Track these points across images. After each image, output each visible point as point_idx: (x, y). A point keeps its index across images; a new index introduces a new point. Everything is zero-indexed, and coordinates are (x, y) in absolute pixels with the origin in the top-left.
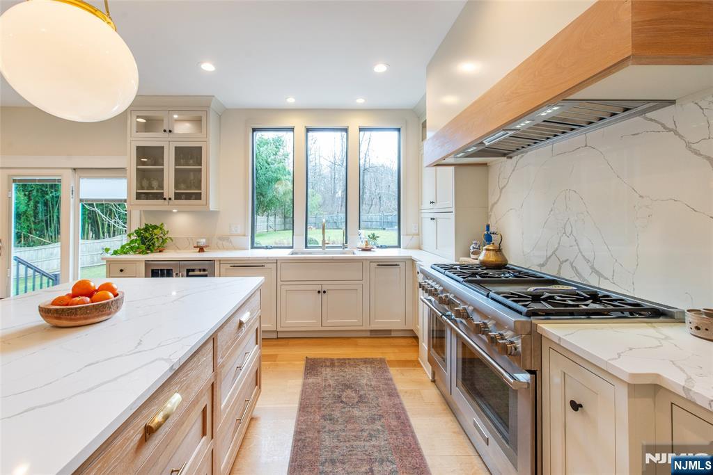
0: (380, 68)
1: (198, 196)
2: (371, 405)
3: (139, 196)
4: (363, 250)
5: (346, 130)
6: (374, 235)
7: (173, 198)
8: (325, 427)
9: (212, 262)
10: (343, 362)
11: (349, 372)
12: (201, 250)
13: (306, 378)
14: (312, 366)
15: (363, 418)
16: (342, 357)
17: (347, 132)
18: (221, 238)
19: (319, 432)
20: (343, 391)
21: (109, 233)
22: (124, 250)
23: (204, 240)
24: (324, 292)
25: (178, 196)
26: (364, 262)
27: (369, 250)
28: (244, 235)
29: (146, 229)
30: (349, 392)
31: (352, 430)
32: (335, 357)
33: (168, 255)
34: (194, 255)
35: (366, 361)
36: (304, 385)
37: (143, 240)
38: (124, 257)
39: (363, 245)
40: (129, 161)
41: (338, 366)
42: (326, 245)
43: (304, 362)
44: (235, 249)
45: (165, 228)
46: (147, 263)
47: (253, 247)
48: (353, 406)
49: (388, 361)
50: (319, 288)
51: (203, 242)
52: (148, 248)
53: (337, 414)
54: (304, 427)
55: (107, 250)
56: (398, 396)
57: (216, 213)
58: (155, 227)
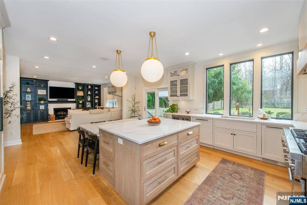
0: (264, 30)
1: (187, 95)
2: (245, 182)
3: (171, 96)
4: (262, 119)
5: (253, 60)
6: (269, 112)
7: (180, 96)
8: (220, 179)
9: (190, 117)
10: (240, 165)
11: (240, 169)
12: (188, 113)
13: (220, 163)
14: (224, 161)
15: (239, 184)
16: (240, 163)
17: (253, 61)
18: (195, 109)
19: (217, 179)
20: (234, 173)
21: (162, 106)
22: (168, 111)
23: (189, 110)
24: (235, 135)
25: (181, 95)
26: (258, 125)
27: (266, 119)
28: (203, 109)
29: (173, 106)
30: (237, 175)
31: (231, 185)
32: (237, 162)
33: (179, 114)
34: (186, 114)
35: (252, 169)
36: (218, 165)
37: (172, 108)
38: (167, 113)
39: (262, 116)
40: (168, 85)
41: (236, 165)
42: (240, 115)
43: (221, 159)
44: (199, 113)
45: (178, 105)
46: (173, 116)
47: (206, 113)
48: (236, 179)
49: (266, 173)
50: (232, 133)
51: (188, 110)
52: (173, 111)
53: (227, 178)
54: (212, 176)
55: (164, 111)
56: (263, 186)
57: (193, 100)
58: (175, 105)
